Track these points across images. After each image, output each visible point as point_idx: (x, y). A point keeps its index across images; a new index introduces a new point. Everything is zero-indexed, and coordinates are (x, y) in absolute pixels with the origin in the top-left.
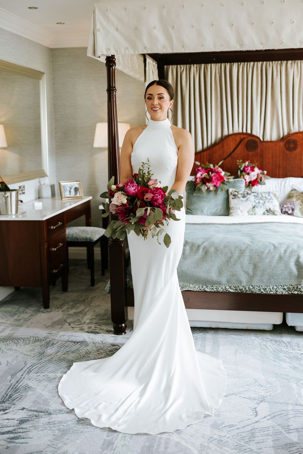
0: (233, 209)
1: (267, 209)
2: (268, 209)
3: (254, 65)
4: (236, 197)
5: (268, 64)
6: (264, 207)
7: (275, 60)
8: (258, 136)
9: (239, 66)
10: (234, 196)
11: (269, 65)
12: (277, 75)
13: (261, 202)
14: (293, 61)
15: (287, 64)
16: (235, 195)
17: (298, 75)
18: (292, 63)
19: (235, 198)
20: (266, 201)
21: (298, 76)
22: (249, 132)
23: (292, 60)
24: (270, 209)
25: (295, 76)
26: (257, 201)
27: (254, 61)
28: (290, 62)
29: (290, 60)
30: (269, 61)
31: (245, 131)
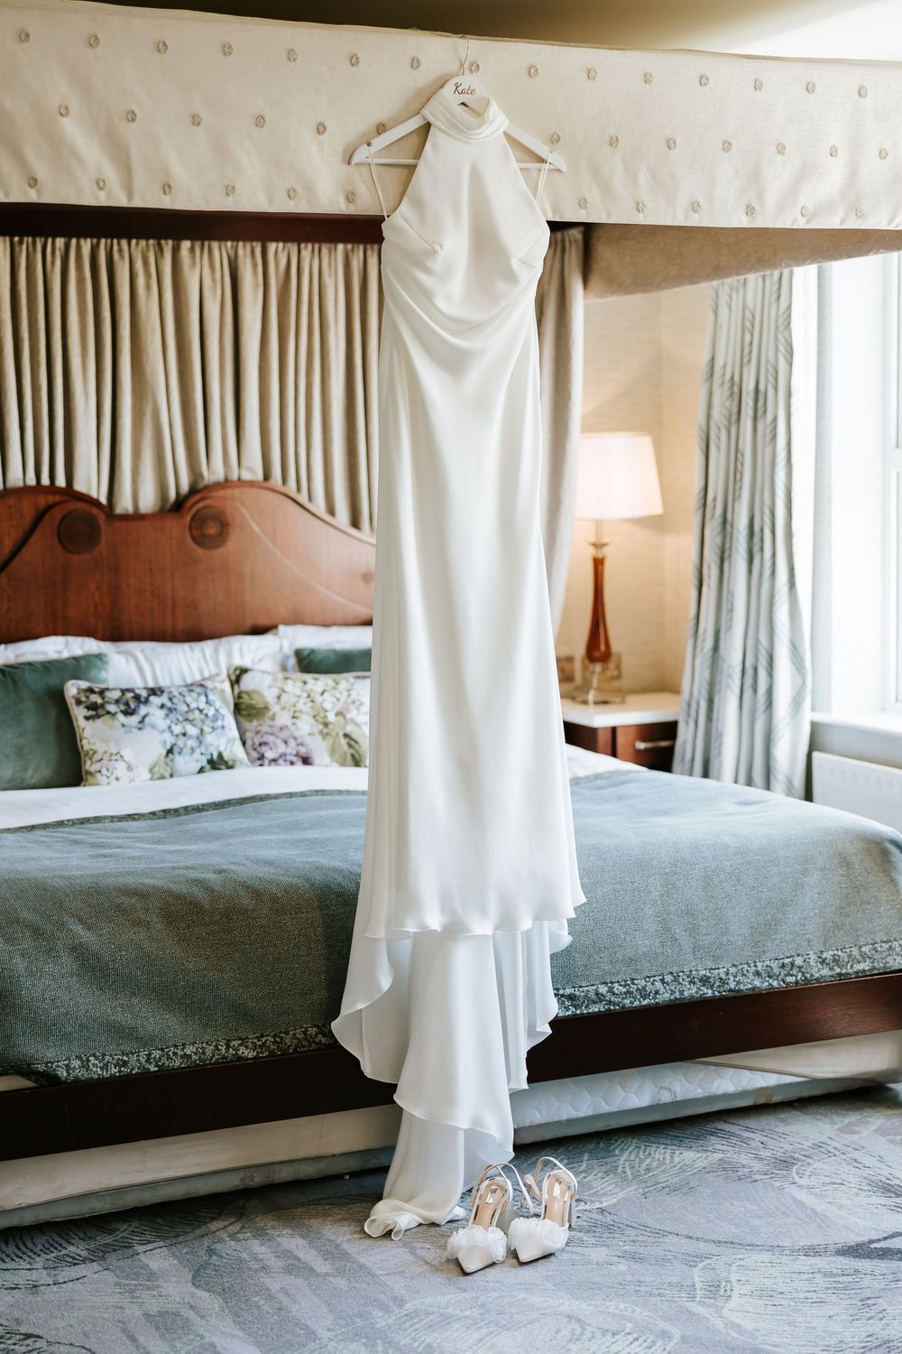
0: (97, 757)
1: (212, 755)
2: (215, 756)
3: (67, 246)
4: (101, 712)
5: (115, 248)
6: (203, 749)
7: (139, 237)
8: (94, 494)
9: (17, 248)
10: (88, 708)
11: (120, 251)
12: (148, 287)
13: (192, 731)
14: (198, 244)
15: (176, 251)
16: (93, 707)
17: (214, 288)
18: (192, 250)
19: (98, 716)
20: (207, 729)
21: (215, 294)
22: (61, 481)
23: (192, 239)
24: (220, 755)
25: (207, 293)
26: (177, 729)
27: (68, 235)
28: (186, 244)
29: (186, 239)
30: (119, 237)
31: (45, 481)
